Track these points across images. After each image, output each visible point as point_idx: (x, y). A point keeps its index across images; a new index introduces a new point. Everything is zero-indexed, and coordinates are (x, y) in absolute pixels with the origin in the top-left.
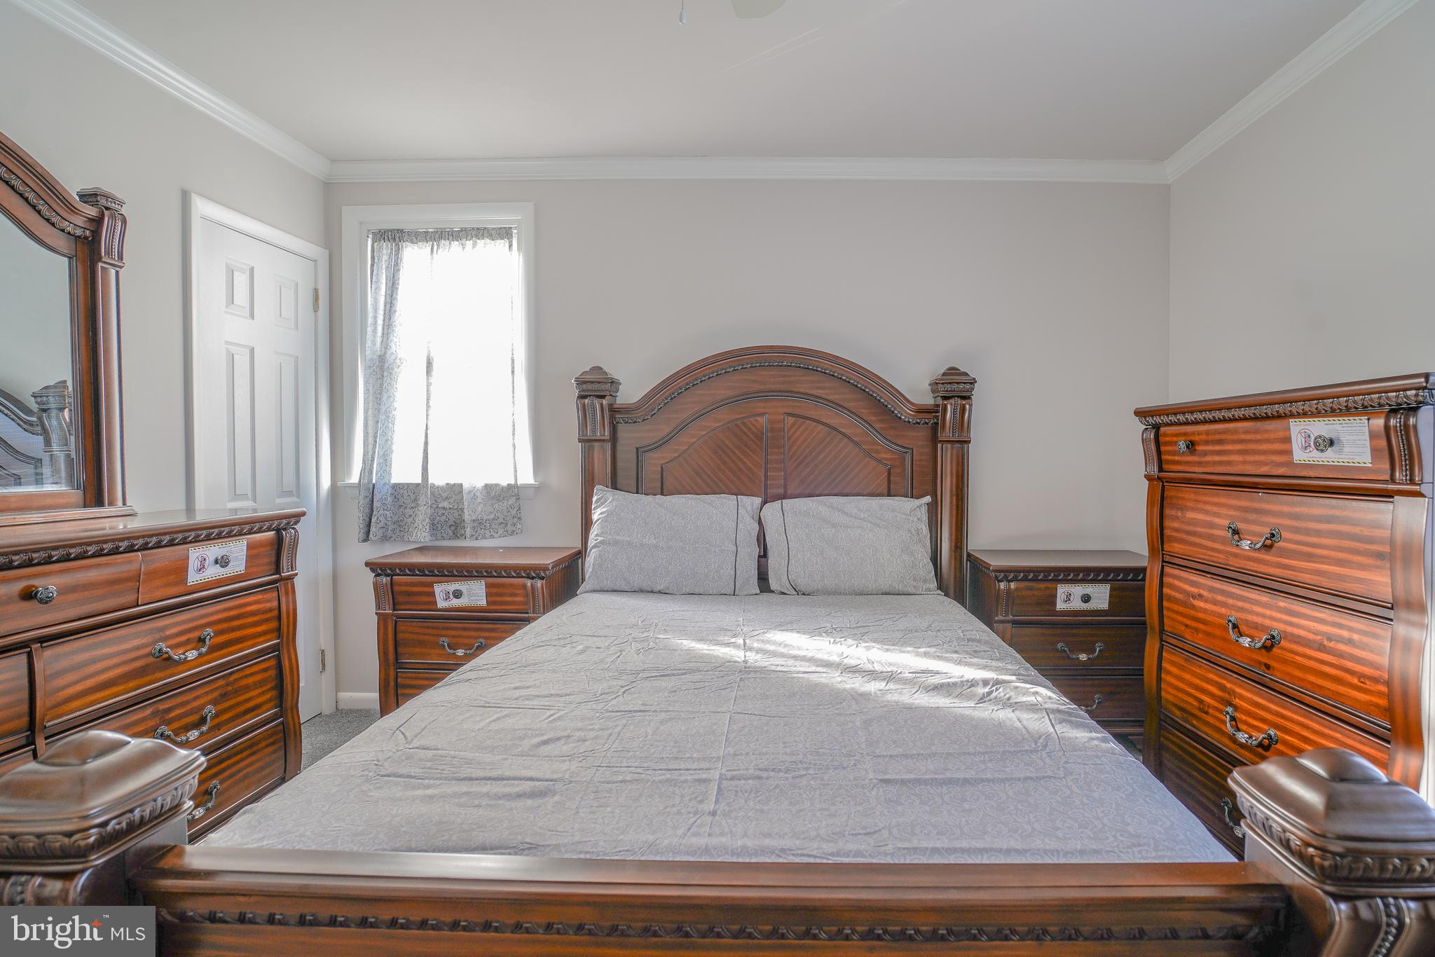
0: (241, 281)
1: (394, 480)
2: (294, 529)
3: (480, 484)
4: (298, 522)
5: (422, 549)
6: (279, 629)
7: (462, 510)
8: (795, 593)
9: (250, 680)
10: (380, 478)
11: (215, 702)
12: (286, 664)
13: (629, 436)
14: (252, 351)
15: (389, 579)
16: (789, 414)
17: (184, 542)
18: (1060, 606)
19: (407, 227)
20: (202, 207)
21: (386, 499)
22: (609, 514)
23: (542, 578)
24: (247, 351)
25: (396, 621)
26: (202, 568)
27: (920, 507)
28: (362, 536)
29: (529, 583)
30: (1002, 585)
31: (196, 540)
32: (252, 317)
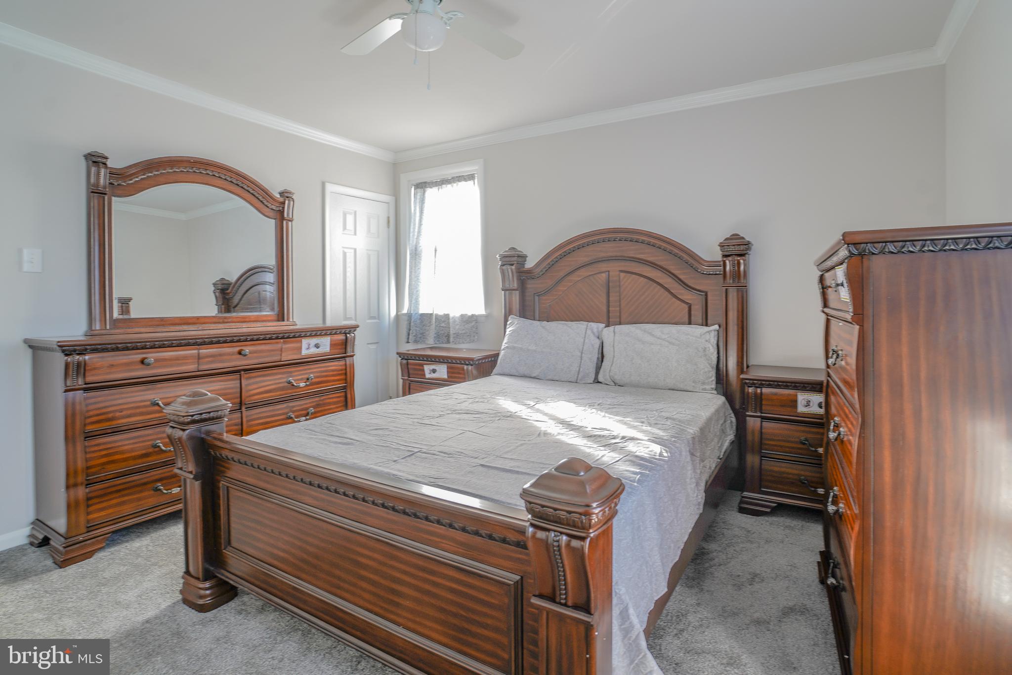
0: (350, 219)
1: (421, 312)
2: (354, 333)
3: (458, 315)
4: (355, 330)
5: (431, 348)
6: (346, 379)
7: (449, 328)
8: (614, 384)
9: (331, 400)
10: (414, 310)
11: (314, 407)
12: (349, 396)
13: (531, 285)
14: (355, 250)
15: (406, 361)
16: (621, 271)
17: (300, 336)
18: (801, 409)
19: (428, 180)
20: (330, 188)
21: (416, 321)
22: (513, 331)
23: (472, 365)
24: (353, 251)
25: (410, 384)
26: (308, 348)
27: (709, 332)
28: (406, 340)
29: (465, 367)
30: (751, 390)
31: (305, 336)
32: (355, 234)
